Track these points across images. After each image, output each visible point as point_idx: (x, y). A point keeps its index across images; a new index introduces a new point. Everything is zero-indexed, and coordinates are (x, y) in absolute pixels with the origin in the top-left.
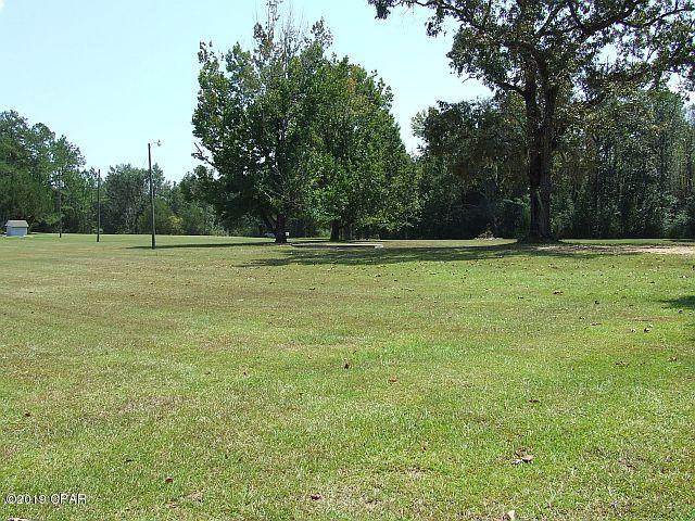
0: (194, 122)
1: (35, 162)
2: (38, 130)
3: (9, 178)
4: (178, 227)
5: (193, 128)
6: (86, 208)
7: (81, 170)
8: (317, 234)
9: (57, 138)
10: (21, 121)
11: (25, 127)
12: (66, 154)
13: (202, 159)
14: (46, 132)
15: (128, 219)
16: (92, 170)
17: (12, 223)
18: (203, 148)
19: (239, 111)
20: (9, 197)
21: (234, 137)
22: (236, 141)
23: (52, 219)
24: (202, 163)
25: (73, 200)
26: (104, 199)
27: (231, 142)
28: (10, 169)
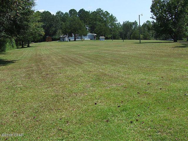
0: (151, 8)
1: (105, 21)
2: (106, 13)
3: (99, 26)
4: (142, 38)
5: (151, 10)
6: (117, 33)
7: (116, 23)
8: (182, 40)
9: (111, 14)
10: (102, 11)
11: (103, 12)
12: (112, 19)
13: (153, 19)
14: (108, 13)
15: (128, 36)
16: (119, 23)
17: (101, 37)
18: (153, 16)
19: (164, 4)
20: (100, 31)
21: (162, 12)
22: (163, 13)
23: (110, 36)
24: (153, 20)
25: (114, 31)
26: (122, 31)
27: (161, 13)
28: (100, 23)
